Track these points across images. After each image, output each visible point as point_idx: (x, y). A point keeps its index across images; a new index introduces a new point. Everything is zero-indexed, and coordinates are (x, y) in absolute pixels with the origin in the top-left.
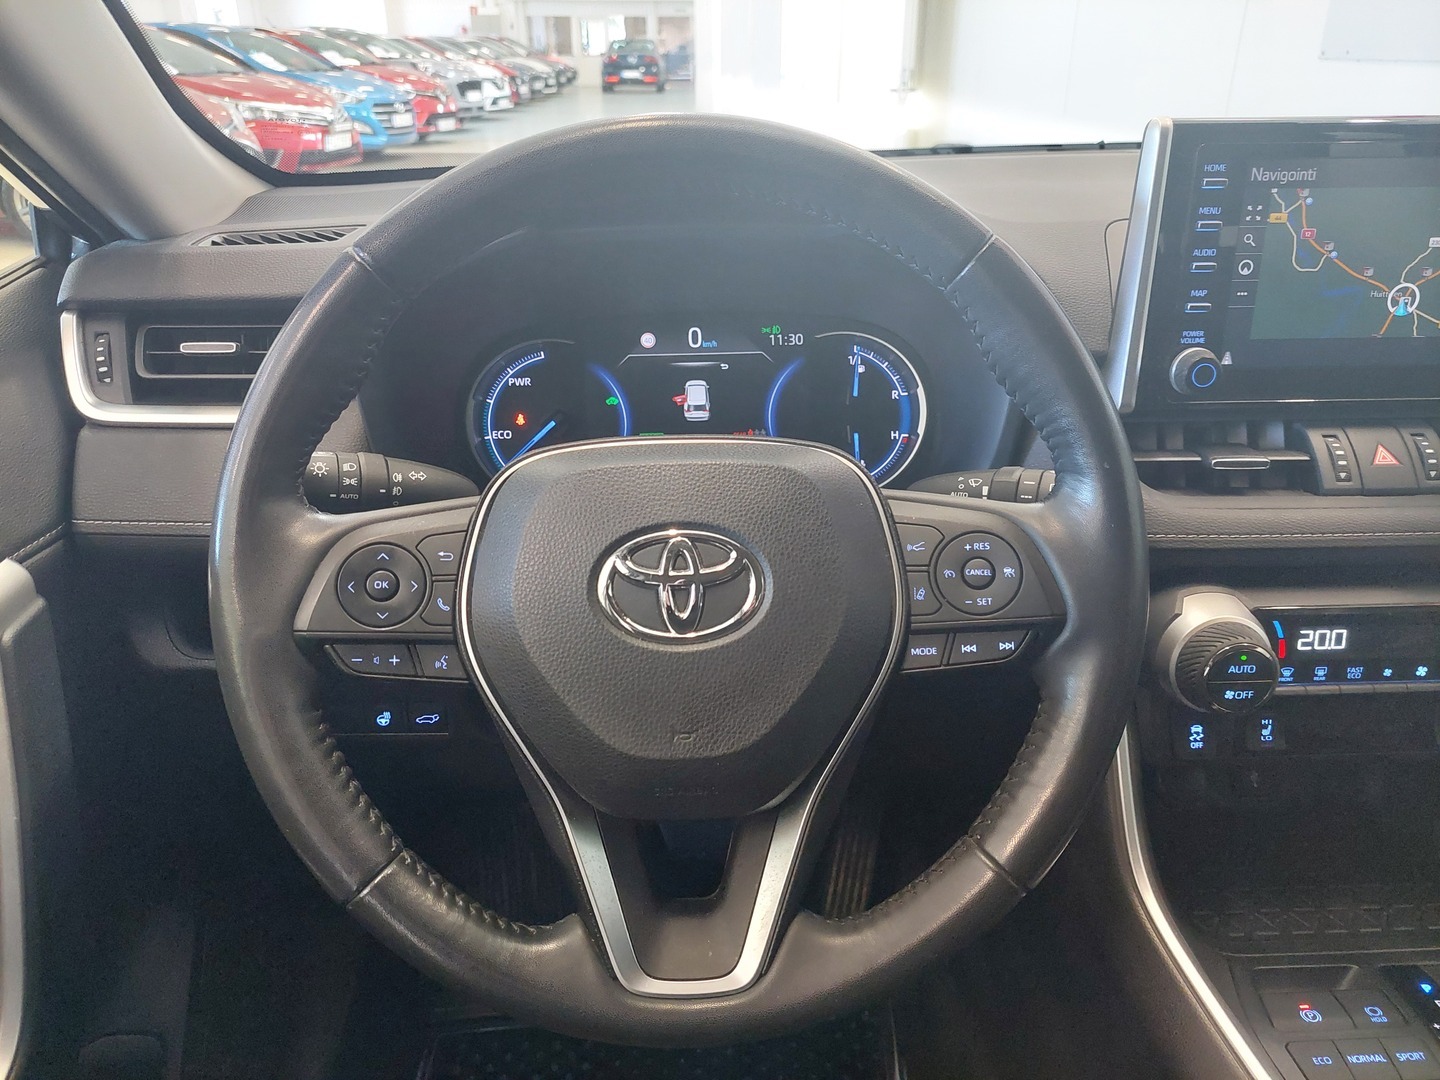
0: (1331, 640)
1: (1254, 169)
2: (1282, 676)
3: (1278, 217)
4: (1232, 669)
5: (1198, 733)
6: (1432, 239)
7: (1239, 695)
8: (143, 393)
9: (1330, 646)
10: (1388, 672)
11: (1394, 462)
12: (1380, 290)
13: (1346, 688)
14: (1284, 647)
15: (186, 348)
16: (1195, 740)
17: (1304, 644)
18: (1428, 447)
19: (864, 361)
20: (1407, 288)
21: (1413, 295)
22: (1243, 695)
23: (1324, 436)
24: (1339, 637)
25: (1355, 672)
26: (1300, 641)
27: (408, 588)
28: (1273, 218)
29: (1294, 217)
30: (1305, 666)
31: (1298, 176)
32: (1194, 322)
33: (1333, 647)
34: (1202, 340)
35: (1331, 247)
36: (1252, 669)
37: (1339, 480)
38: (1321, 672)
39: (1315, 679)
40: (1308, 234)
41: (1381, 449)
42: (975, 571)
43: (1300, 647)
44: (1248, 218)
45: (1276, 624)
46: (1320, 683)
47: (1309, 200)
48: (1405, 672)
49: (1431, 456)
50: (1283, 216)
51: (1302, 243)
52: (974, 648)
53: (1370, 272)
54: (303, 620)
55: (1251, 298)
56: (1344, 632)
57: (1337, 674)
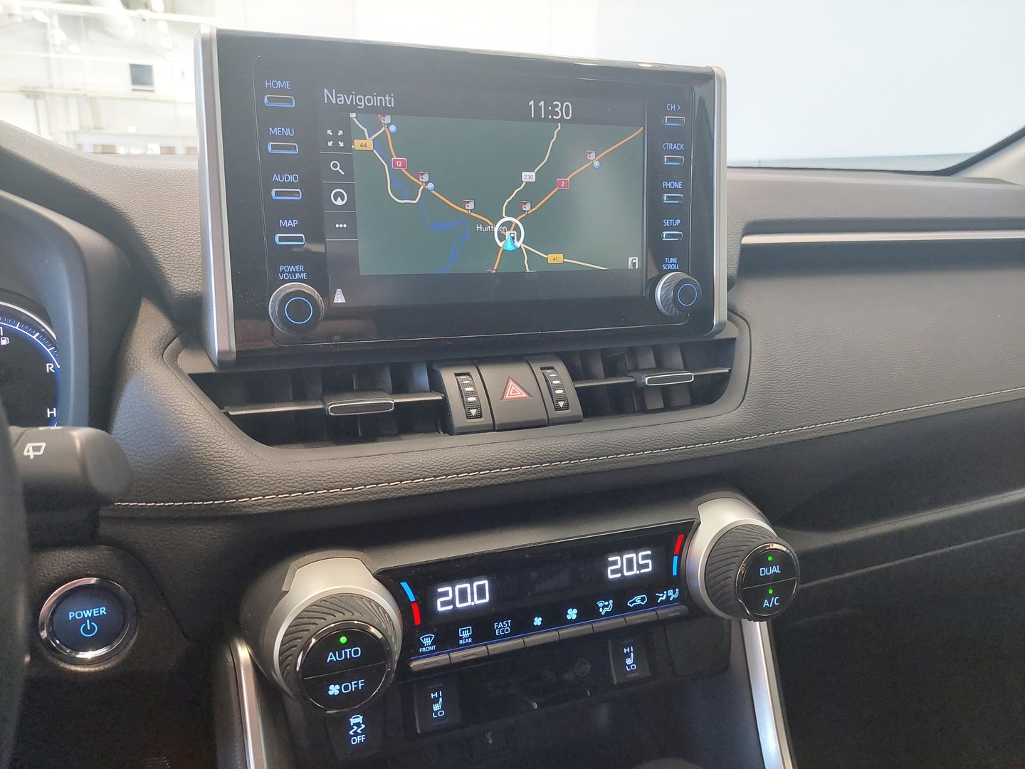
0: (472, 594)
1: (326, 90)
2: (423, 646)
3: (364, 144)
4: (331, 657)
5: (358, 725)
6: (524, 174)
7: (346, 688)
9: (474, 601)
10: (538, 621)
11: (524, 395)
12: (485, 224)
13: (494, 648)
14: (419, 614)
16: (356, 734)
17: (444, 604)
18: (555, 379)
20: (511, 223)
21: (517, 228)
22: (352, 686)
23: (457, 375)
24: (481, 589)
25: (502, 627)
26: (440, 601)
28: (357, 144)
29: (380, 143)
30: (446, 632)
31: (377, 101)
33: (477, 602)
34: (304, 276)
35: (426, 178)
36: (356, 652)
37: (469, 416)
38: (466, 634)
39: (461, 642)
40: (399, 164)
41: (511, 383)
43: (440, 609)
44: (330, 144)
45: (405, 585)
46: (467, 646)
47: (393, 128)
48: (555, 618)
49: (558, 387)
50: (368, 144)
51: (395, 173)
53: (471, 206)
55: (352, 231)
56: (486, 582)
57: (483, 632)
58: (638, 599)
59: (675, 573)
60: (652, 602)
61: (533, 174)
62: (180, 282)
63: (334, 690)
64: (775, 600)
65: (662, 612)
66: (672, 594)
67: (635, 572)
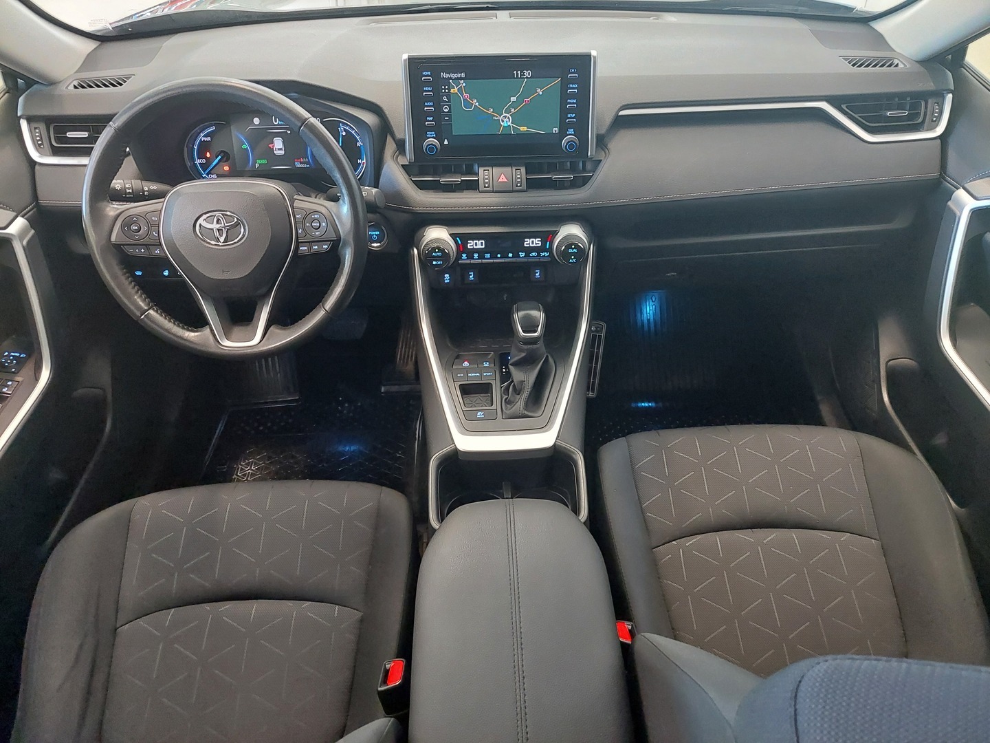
0: (479, 244)
1: (442, 74)
2: (462, 257)
3: (454, 91)
4: (434, 254)
5: (447, 277)
6: (512, 98)
8: (56, 152)
10: (499, 256)
11: (506, 180)
12: (497, 117)
13: (484, 261)
14: (462, 248)
15: (69, 135)
16: (446, 279)
18: (519, 174)
19: (345, 130)
20: (506, 116)
21: (509, 118)
22: (439, 263)
23: (485, 170)
24: (482, 243)
25: (488, 256)
26: (469, 245)
27: (144, 229)
28: (452, 91)
29: (460, 90)
30: (470, 253)
31: (459, 75)
32: (431, 128)
33: (480, 247)
34: (434, 136)
35: (475, 101)
37: (485, 187)
38: (476, 256)
39: (474, 257)
40: (466, 97)
41: (503, 174)
42: (316, 224)
43: (469, 247)
44: (443, 91)
45: (458, 238)
46: (476, 259)
47: (464, 84)
48: (505, 256)
49: (520, 177)
50: (456, 90)
51: (465, 100)
52: (316, 247)
53: (492, 110)
54: (113, 238)
55: (450, 120)
56: (483, 241)
57: (481, 257)
58: (534, 254)
59: (548, 247)
60: (539, 255)
61: (515, 98)
62: (399, 136)
63: (434, 263)
64: (574, 260)
65: (542, 259)
66: (547, 254)
67: (534, 245)
